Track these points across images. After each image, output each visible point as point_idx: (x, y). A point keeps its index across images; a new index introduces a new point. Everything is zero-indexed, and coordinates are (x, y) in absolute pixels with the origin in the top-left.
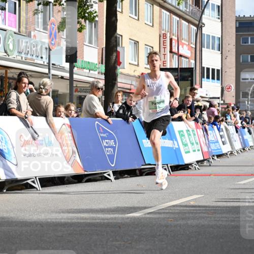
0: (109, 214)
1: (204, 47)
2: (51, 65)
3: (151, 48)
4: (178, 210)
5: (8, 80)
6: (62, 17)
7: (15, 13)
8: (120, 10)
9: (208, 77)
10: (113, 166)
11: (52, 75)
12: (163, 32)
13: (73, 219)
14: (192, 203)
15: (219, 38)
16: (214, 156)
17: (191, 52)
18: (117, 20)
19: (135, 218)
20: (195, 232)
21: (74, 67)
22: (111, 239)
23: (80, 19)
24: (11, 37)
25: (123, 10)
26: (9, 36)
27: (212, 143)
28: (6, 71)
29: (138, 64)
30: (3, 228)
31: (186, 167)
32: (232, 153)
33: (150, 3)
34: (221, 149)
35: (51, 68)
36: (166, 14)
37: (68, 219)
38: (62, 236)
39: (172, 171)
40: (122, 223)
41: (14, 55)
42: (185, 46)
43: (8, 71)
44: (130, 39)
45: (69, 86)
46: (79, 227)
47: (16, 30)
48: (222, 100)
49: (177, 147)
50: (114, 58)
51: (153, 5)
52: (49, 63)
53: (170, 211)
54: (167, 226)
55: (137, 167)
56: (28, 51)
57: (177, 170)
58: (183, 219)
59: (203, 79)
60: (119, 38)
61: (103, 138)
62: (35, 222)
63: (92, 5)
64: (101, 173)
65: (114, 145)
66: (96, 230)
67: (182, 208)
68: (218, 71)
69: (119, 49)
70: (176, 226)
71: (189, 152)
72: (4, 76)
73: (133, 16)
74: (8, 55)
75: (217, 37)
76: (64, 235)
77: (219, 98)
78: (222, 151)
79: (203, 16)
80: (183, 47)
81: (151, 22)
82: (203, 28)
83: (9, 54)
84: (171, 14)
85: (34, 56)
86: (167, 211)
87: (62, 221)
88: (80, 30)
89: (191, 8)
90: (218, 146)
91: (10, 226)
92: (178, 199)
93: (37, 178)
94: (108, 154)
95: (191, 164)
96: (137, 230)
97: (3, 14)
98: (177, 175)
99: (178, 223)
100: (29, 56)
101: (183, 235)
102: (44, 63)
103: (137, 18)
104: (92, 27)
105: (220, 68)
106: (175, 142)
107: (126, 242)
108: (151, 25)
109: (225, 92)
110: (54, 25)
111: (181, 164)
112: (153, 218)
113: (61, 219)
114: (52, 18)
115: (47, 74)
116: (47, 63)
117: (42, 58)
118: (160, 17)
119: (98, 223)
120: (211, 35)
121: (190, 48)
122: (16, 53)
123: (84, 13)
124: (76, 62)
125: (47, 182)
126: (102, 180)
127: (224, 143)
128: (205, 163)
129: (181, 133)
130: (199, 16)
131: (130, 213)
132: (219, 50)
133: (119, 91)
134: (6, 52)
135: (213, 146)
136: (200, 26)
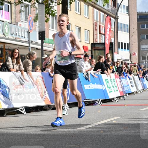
0: (66, 129)
1: (119, 30)
2: (30, 42)
3: (88, 31)
5: (5, 51)
6: (36, 13)
7: (9, 11)
8: (70, 10)
9: (122, 48)
10: (68, 100)
11: (31, 47)
12: (95, 22)
14: (114, 122)
15: (128, 25)
16: (126, 94)
17: (112, 34)
19: (81, 131)
20: (117, 139)
21: (44, 42)
22: (67, 143)
23: (47, 15)
24: (6, 25)
25: (72, 9)
26: (5, 25)
27: (125, 86)
28: (4, 45)
29: (81, 41)
31: (110, 100)
32: (137, 92)
33: (87, 5)
34: (130, 90)
35: (30, 43)
36: (96, 11)
38: (39, 142)
39: (102, 103)
40: (73, 134)
41: (9, 36)
44: (76, 26)
45: (41, 54)
46: (49, 136)
47: (10, 21)
48: (130, 61)
49: (105, 89)
51: (89, 6)
52: (29, 40)
53: (102, 127)
54: (100, 135)
56: (17, 34)
57: (105, 102)
58: (109, 131)
59: (119, 49)
60: (69, 25)
63: (53, 7)
66: (59, 138)
68: (128, 44)
70: (105, 135)
71: (112, 92)
72: (3, 48)
73: (77, 12)
75: (127, 25)
76: (40, 141)
77: (128, 60)
78: (131, 91)
79: (118, 12)
81: (88, 16)
82: (118, 19)
83: (6, 35)
84: (100, 11)
85: (20, 36)
86: (100, 127)
88: (46, 21)
89: (111, 8)
90: (129, 88)
91: (8, 136)
92: (106, 119)
93: (24, 107)
95: (113, 99)
97: (1, 12)
98: (105, 105)
99: (106, 133)
100: (17, 36)
101: (109, 140)
102: (26, 40)
103: (79, 13)
104: (53, 19)
105: (129, 43)
106: (104, 86)
107: (77, 145)
108: (88, 17)
109: (132, 56)
110: (31, 18)
111: (107, 99)
112: (92, 131)
114: (30, 14)
115: (28, 47)
117: (25, 37)
118: (93, 13)
119: (59, 134)
120: (123, 23)
122: (10, 35)
123: (49, 11)
124: (45, 39)
127: (132, 86)
128: (121, 98)
129: (107, 81)
130: (115, 12)
131: (78, 128)
132: (128, 32)
134: (4, 34)
135: (126, 88)
136: (116, 18)
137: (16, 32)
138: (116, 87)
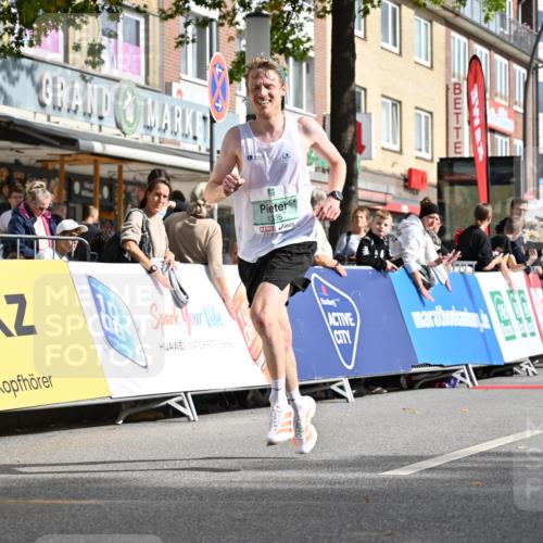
0: (344, 472)
2: (215, 154)
3: (429, 115)
4: (490, 462)
5: (124, 187)
6: (238, 50)
7: (138, 44)
8: (362, 36)
10: (350, 367)
12: (454, 80)
13: (267, 482)
17: (516, 123)
18: (354, 56)
19: (399, 480)
22: (349, 526)
23: (277, 56)
24: (129, 94)
25: (368, 35)
26: (125, 93)
28: (120, 168)
29: (401, 150)
30: (119, 502)
31: (507, 370)
33: (425, 19)
35: (215, 159)
36: (459, 41)
37: (257, 482)
38: (244, 520)
39: (478, 379)
40: (371, 491)
41: (137, 134)
42: (501, 110)
43: (125, 167)
44: (383, 96)
46: (280, 499)
47: (141, 80)
49: (488, 327)
50: (350, 138)
51: (431, 22)
52: (211, 150)
53: (476, 465)
54: (468, 498)
55: (402, 371)
56: (166, 125)
57: (489, 377)
58: (502, 482)
59: (541, 181)
60: (360, 94)
61: (329, 309)
62: (186, 489)
63: (301, 25)
64: (325, 384)
65: (353, 324)
66: (317, 506)
67: (500, 459)
69: (359, 117)
70: (487, 497)
71: (513, 337)
72: (116, 177)
73: (389, 46)
74: (124, 133)
76: (248, 518)
79: (540, 44)
80: (496, 111)
81: (427, 59)
82: (540, 70)
83: (126, 132)
84: (472, 42)
85: (179, 135)
86: (469, 465)
87: (244, 486)
89: (514, 28)
91: (132, 498)
92: (492, 439)
93: (189, 395)
94: (339, 342)
95: (517, 364)
96: (405, 505)
97: (112, 46)
98: (487, 388)
99: (492, 490)
100: (168, 136)
101: (503, 516)
102: (200, 148)
103: (397, 50)
104: (300, 72)
106: (484, 317)
107: (382, 532)
108: (428, 64)
110: (220, 67)
111: (495, 363)
112: (437, 480)
113: (240, 482)
114: (215, 54)
115: (207, 173)
116: (207, 150)
117: (195, 138)
118: (448, 47)
119: (319, 490)
121: (512, 114)
122: (140, 129)
123: (285, 43)
125: (210, 403)
126: (327, 398)
129: (497, 296)
130: (530, 43)
131: (387, 470)
133: (361, 208)
134: (119, 126)
136: (533, 67)
137: (165, 121)
138: (529, 319)
